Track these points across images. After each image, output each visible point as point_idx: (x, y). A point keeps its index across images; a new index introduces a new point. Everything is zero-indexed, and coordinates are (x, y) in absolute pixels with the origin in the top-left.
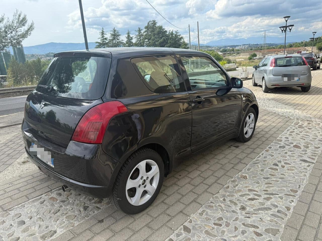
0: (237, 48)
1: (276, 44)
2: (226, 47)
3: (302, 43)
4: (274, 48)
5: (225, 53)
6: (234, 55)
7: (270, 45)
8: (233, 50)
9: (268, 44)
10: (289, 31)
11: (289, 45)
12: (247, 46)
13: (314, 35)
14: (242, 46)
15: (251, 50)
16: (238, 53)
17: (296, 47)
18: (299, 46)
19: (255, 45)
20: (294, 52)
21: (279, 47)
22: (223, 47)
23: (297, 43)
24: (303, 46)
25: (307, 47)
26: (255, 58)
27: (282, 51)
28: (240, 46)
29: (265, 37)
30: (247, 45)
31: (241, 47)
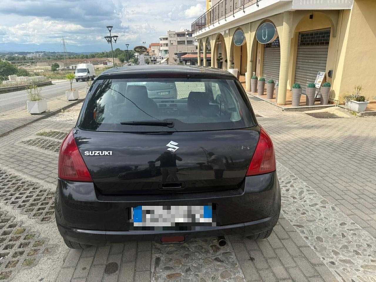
0: (29, 56)
1: (76, 53)
2: (12, 53)
3: (103, 53)
4: (76, 58)
5: (13, 61)
6: (28, 64)
7: (70, 54)
8: (24, 59)
9: (68, 53)
10: (115, 42)
11: (92, 56)
12: (43, 54)
13: (127, 47)
14: (35, 53)
15: (49, 59)
16: (33, 62)
17: (99, 57)
18: (102, 57)
19: (52, 53)
20: (98, 63)
21: (80, 56)
22: (8, 54)
23: (98, 53)
24: (105, 57)
25: (109, 58)
26: (57, 69)
27: (86, 62)
28: (33, 53)
29: (64, 45)
30: (42, 52)
31: (34, 55)
